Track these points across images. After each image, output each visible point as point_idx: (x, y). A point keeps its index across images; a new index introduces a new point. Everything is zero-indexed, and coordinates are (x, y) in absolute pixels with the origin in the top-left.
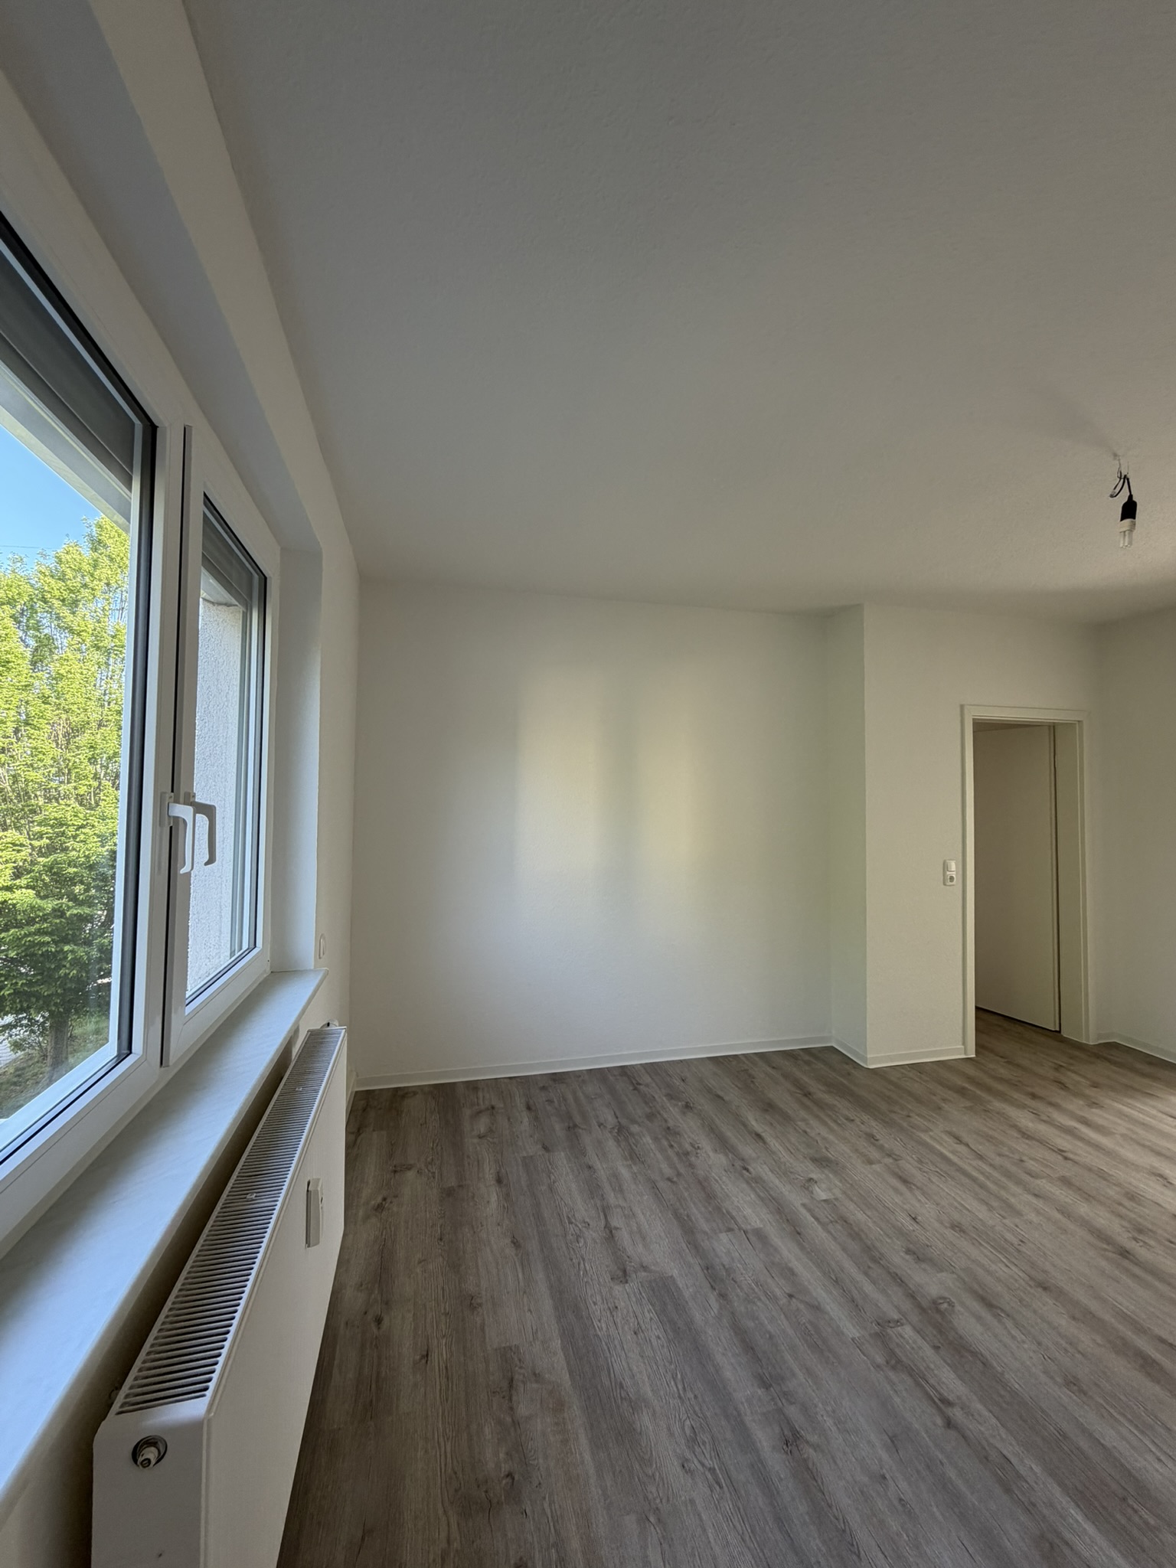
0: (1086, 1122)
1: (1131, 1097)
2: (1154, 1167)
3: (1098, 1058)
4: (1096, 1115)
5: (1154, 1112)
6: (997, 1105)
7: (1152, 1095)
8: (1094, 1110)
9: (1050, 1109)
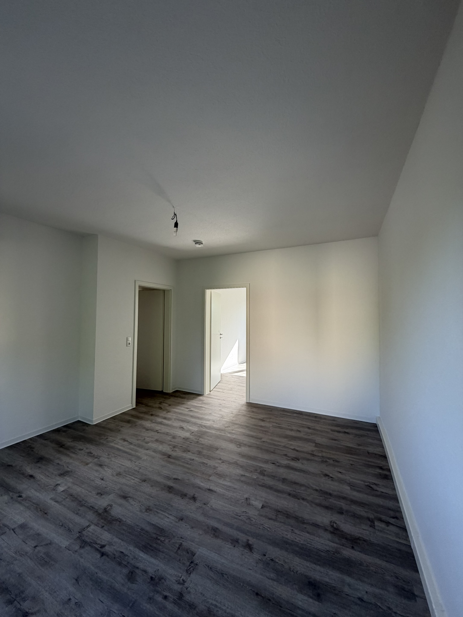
0: (165, 418)
1: (178, 406)
2: (181, 426)
3: (172, 396)
4: (169, 415)
5: (183, 409)
6: (140, 422)
7: (183, 403)
8: (169, 414)
9: (156, 418)
